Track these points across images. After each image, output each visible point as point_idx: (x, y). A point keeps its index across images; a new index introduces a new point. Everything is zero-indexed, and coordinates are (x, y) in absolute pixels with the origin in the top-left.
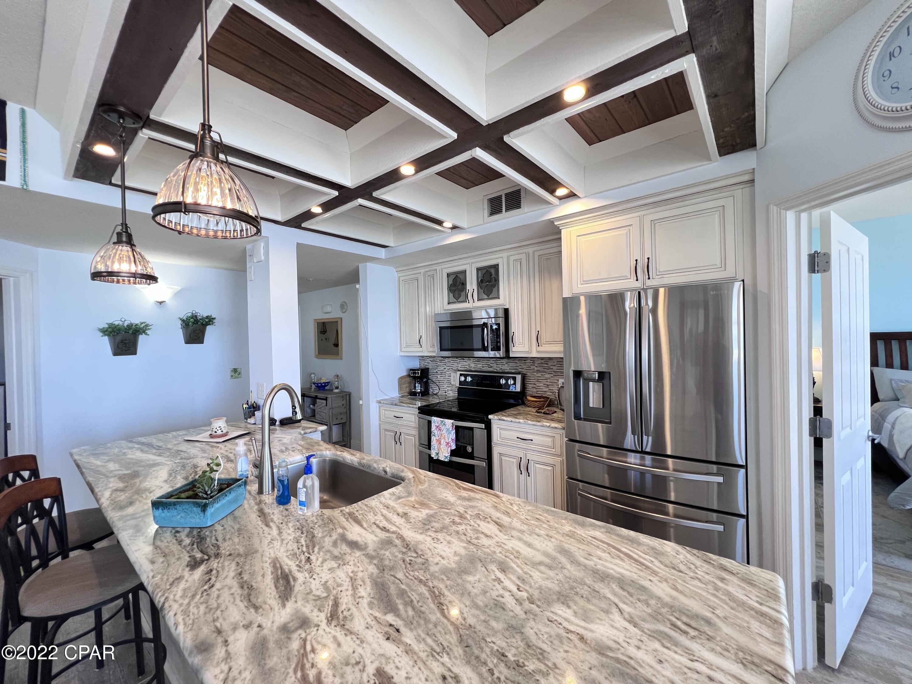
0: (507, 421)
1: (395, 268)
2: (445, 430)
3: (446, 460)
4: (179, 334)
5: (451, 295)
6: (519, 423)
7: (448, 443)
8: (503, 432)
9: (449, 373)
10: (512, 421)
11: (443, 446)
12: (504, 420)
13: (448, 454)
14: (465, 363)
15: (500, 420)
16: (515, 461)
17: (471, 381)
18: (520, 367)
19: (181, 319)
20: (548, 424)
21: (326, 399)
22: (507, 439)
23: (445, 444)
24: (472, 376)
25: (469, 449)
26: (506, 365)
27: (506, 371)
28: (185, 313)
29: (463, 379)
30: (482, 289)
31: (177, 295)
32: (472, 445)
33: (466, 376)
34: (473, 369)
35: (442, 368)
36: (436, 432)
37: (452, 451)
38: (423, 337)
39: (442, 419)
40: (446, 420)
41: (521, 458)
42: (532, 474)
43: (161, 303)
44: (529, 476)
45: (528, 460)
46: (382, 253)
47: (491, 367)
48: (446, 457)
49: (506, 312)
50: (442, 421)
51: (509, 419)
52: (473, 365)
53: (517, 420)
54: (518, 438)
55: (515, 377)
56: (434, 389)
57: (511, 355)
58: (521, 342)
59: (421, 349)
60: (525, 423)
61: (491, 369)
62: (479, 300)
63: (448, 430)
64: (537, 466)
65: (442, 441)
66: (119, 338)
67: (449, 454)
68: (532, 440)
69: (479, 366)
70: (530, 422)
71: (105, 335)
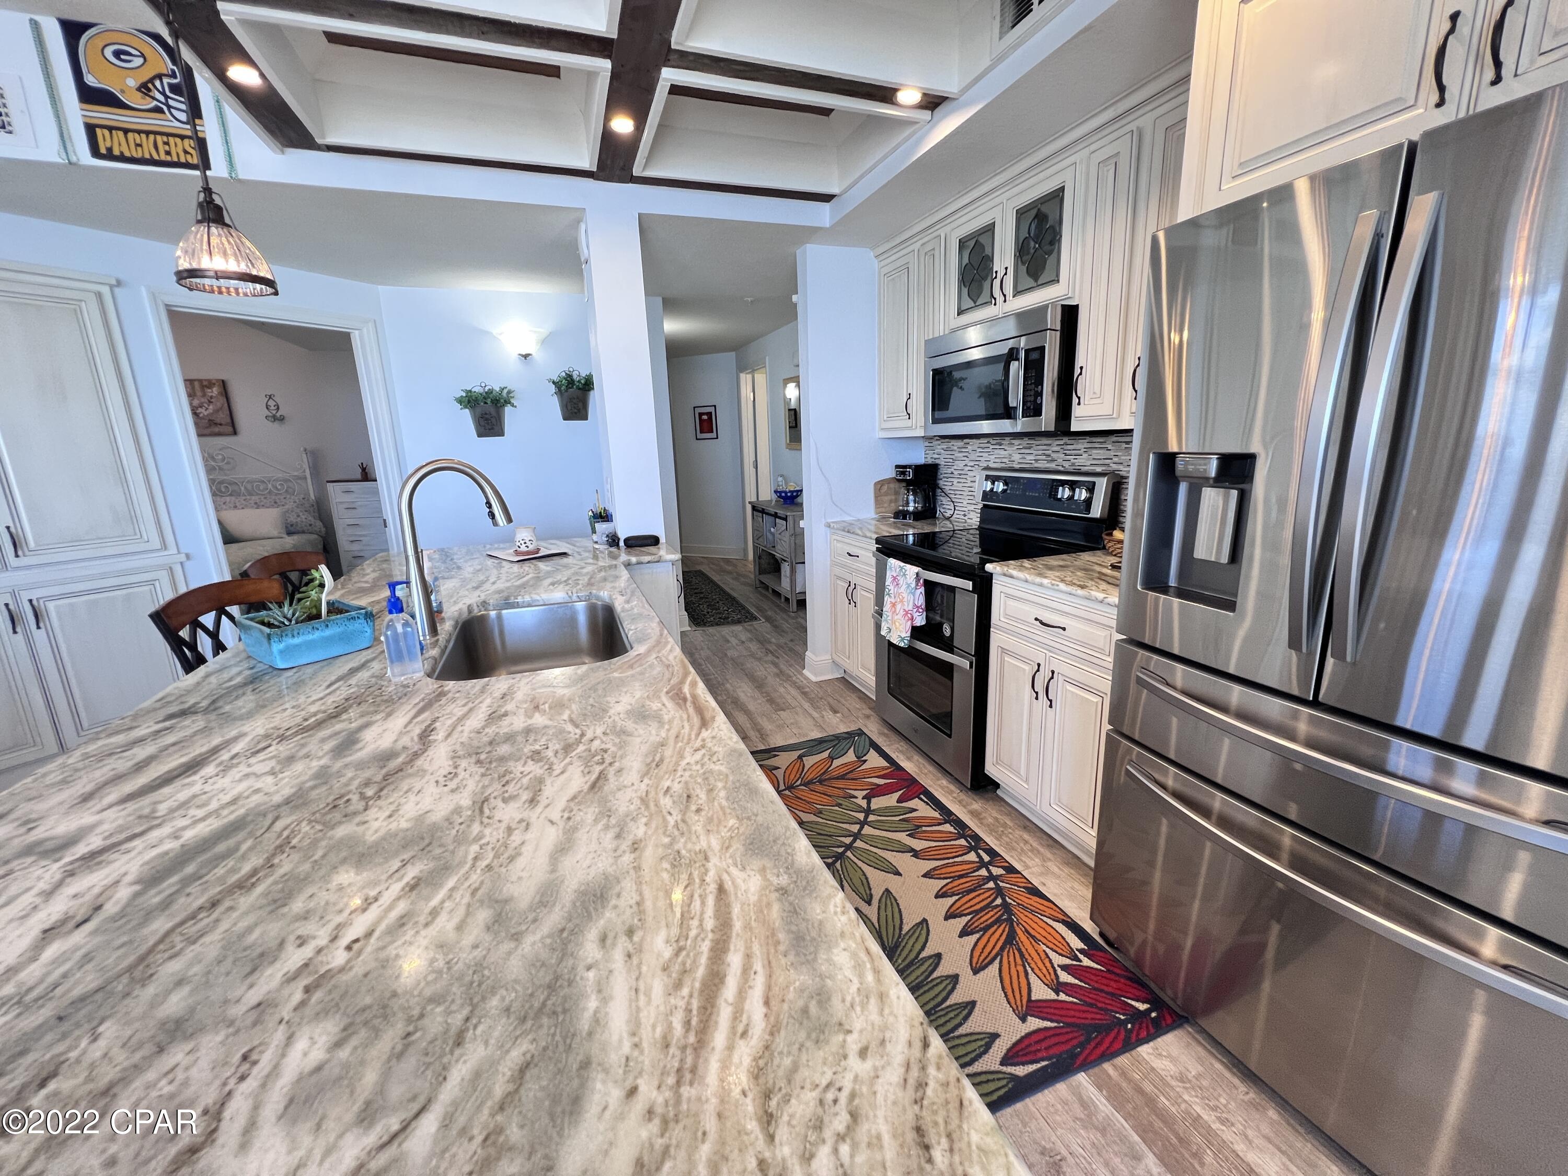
0: (1017, 578)
1: (873, 248)
2: (904, 587)
3: (902, 645)
4: (554, 405)
5: (965, 291)
6: (1041, 585)
7: (907, 613)
8: (1011, 602)
9: (970, 474)
10: (1026, 581)
11: (899, 616)
12: (1011, 577)
13: (906, 634)
14: (1002, 452)
15: (1005, 575)
16: (1027, 668)
17: (1004, 491)
18: (1115, 459)
19: (554, 383)
20: (1101, 596)
21: (785, 519)
22: (1017, 620)
23: (902, 613)
24: (1006, 481)
25: (947, 631)
26: (1085, 455)
27: (1084, 469)
28: (557, 373)
29: (989, 486)
30: (1023, 263)
31: (546, 342)
32: (952, 621)
33: (994, 479)
34: (1017, 466)
35: (960, 465)
36: (891, 587)
37: (914, 629)
38: (914, 396)
39: (902, 564)
40: (908, 566)
41: (1039, 665)
42: (1057, 704)
43: (526, 356)
44: (1051, 706)
45: (1053, 672)
46: (821, 215)
47: (1053, 460)
48: (903, 639)
49: (1070, 314)
50: (902, 568)
51: (1021, 575)
52: (1017, 457)
53: (1038, 580)
54: (1036, 619)
55: (1094, 483)
56: (945, 507)
57: (1075, 427)
58: (1098, 392)
59: (909, 423)
60: (1053, 587)
61: (1052, 466)
62: (1017, 293)
63: (909, 586)
64: (1069, 687)
65: (899, 607)
66: (479, 410)
67: (909, 634)
68: (1064, 629)
69: (1029, 457)
70: (1062, 586)
71: (466, 407)
